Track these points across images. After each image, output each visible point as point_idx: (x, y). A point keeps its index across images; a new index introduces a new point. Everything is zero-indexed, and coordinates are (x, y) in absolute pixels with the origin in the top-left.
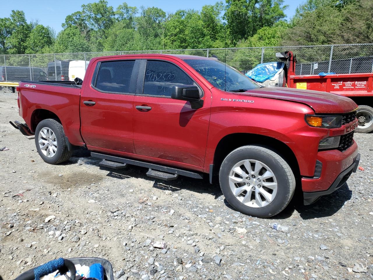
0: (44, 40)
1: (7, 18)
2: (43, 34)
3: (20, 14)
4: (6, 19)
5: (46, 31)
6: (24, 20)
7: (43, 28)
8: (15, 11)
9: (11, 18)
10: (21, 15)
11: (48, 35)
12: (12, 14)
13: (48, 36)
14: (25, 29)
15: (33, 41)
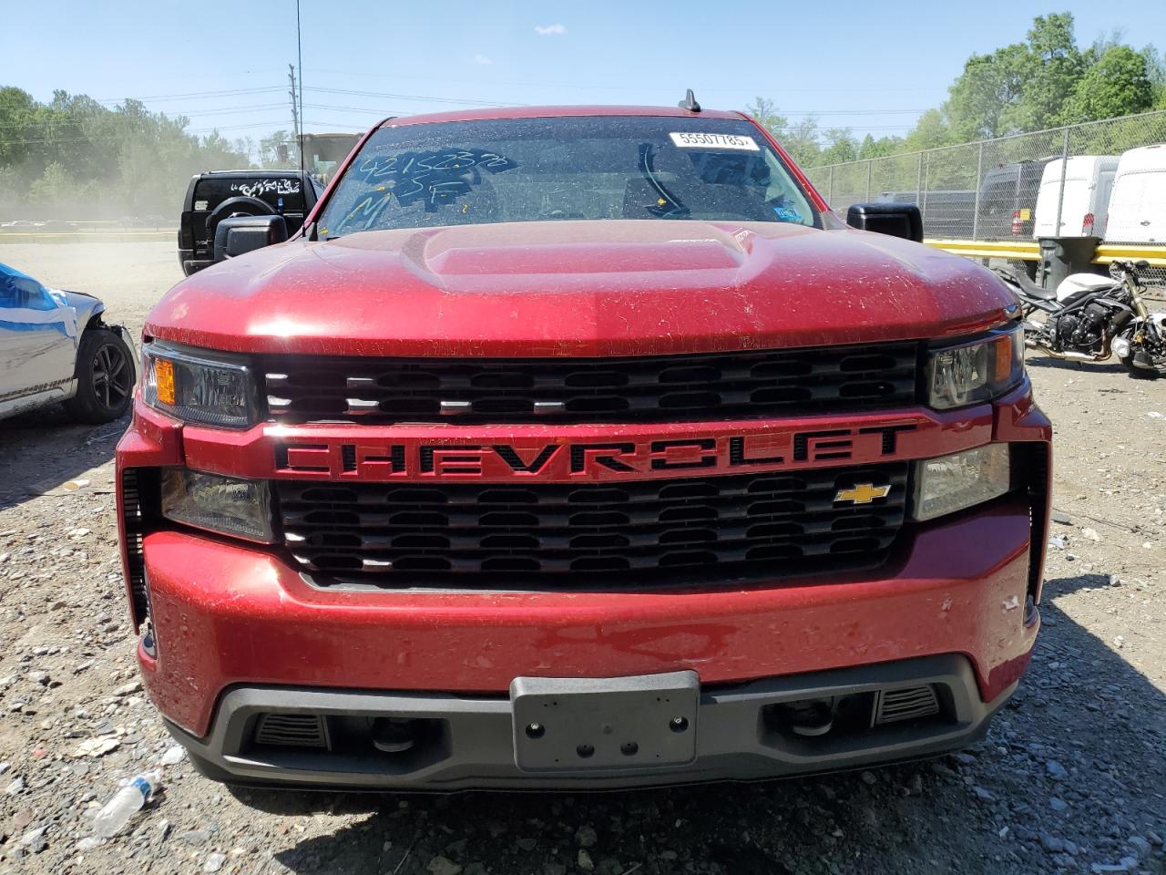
0: (1122, 95)
1: (1017, 43)
2: (1126, 76)
3: (1058, 23)
4: (1014, 50)
5: (1134, 64)
6: (1068, 40)
7: (1129, 56)
8: (1046, 18)
9: (1028, 43)
10: (1060, 26)
11: (1142, 75)
12: (1033, 29)
13: (1142, 78)
14: (1065, 70)
15: (1082, 106)
